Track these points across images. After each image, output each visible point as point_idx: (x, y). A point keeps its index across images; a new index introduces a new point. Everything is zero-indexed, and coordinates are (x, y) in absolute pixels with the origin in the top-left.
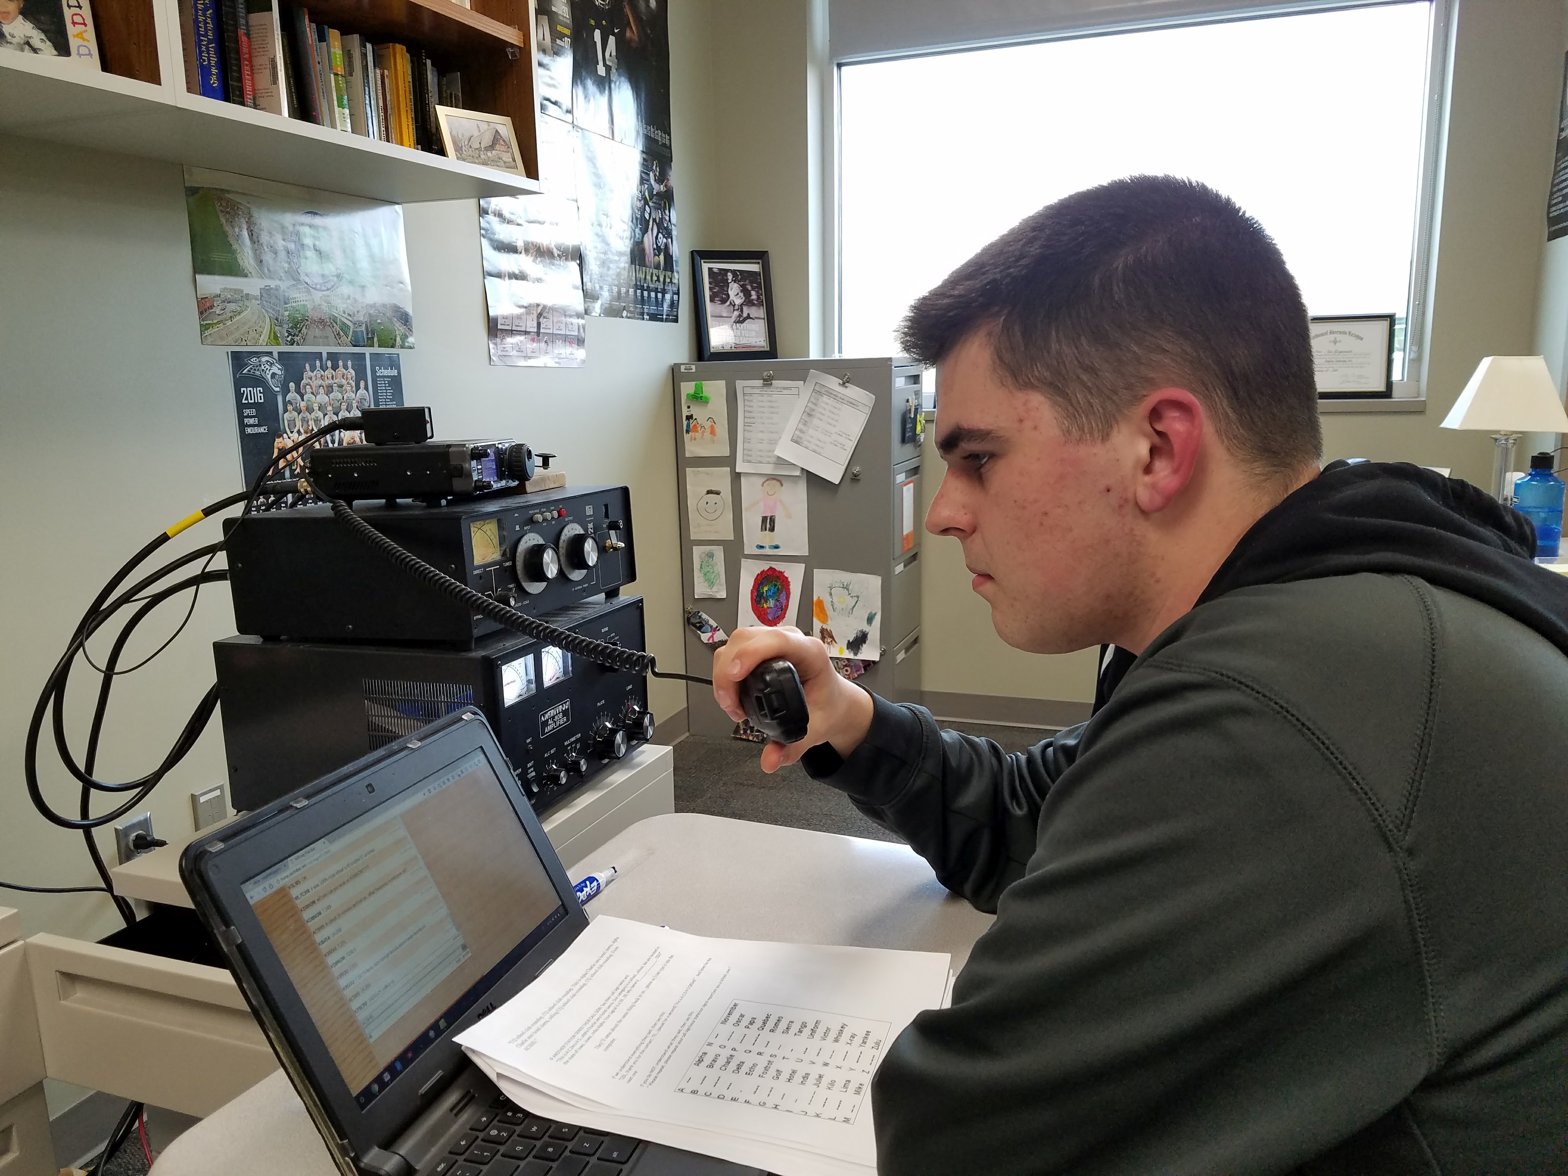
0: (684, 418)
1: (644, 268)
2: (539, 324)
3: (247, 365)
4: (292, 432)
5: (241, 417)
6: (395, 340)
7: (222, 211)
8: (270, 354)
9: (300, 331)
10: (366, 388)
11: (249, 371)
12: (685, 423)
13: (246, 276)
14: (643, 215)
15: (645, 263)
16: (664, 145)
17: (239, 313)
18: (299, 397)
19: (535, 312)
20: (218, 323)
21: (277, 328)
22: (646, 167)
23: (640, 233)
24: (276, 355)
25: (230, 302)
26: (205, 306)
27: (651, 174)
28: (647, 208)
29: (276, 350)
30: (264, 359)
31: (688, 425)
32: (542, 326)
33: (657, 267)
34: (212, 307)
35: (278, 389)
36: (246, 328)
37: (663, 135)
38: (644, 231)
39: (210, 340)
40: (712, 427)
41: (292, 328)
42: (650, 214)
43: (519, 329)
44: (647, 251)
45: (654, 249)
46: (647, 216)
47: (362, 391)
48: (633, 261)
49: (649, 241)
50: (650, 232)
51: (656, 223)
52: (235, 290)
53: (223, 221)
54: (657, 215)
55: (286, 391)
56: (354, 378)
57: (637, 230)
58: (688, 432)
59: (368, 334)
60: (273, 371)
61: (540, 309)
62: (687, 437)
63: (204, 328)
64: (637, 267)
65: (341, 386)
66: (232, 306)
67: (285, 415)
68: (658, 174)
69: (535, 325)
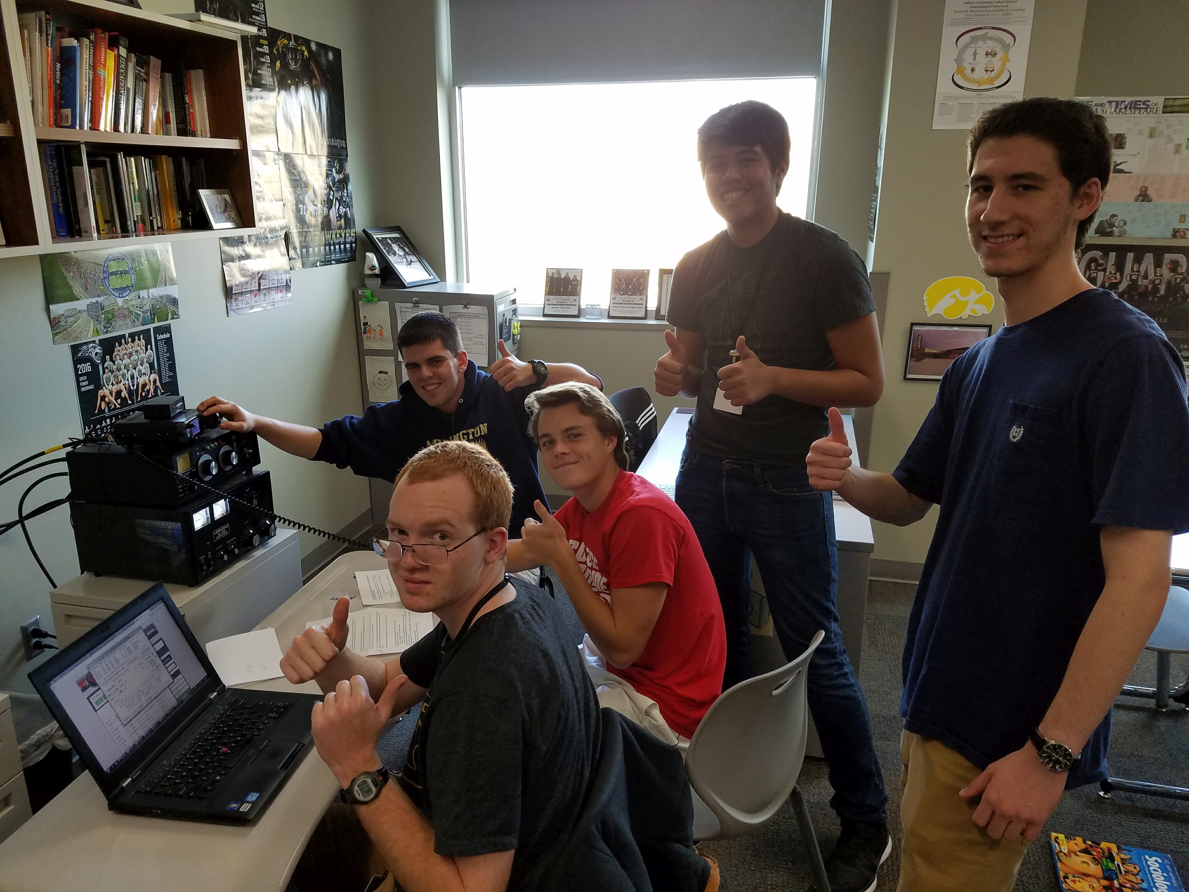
0: (362, 324)
1: (330, 231)
2: (259, 284)
3: (80, 351)
4: (108, 385)
5: (78, 382)
6: (168, 316)
7: (62, 265)
8: (94, 342)
9: (111, 325)
10: (151, 349)
11: (82, 354)
12: (363, 327)
13: (78, 299)
14: (328, 198)
15: (331, 226)
16: (342, 148)
17: (76, 322)
18: (112, 363)
19: (257, 277)
20: (64, 330)
21: (97, 326)
22: (330, 165)
23: (327, 209)
24: (97, 342)
25: (69, 317)
26: (54, 323)
27: (334, 170)
28: (332, 193)
29: (97, 339)
30: (90, 346)
31: (365, 329)
32: (261, 285)
33: (340, 228)
34: (60, 322)
35: (99, 361)
36: (80, 330)
37: (341, 142)
38: (330, 208)
39: (58, 341)
40: (381, 330)
41: (106, 324)
42: (333, 196)
43: (246, 290)
44: (332, 220)
45: (337, 217)
46: (331, 197)
47: (149, 351)
48: (323, 229)
49: (333, 214)
50: (334, 207)
51: (338, 200)
52: (73, 309)
53: (64, 270)
54: (338, 195)
55: (104, 361)
56: (144, 345)
57: (325, 209)
58: (365, 333)
59: (151, 316)
60: (95, 351)
61: (260, 275)
62: (364, 336)
63: (55, 335)
64: (326, 232)
65: (137, 352)
66: (72, 319)
67: (104, 376)
68: (338, 168)
69: (257, 284)
